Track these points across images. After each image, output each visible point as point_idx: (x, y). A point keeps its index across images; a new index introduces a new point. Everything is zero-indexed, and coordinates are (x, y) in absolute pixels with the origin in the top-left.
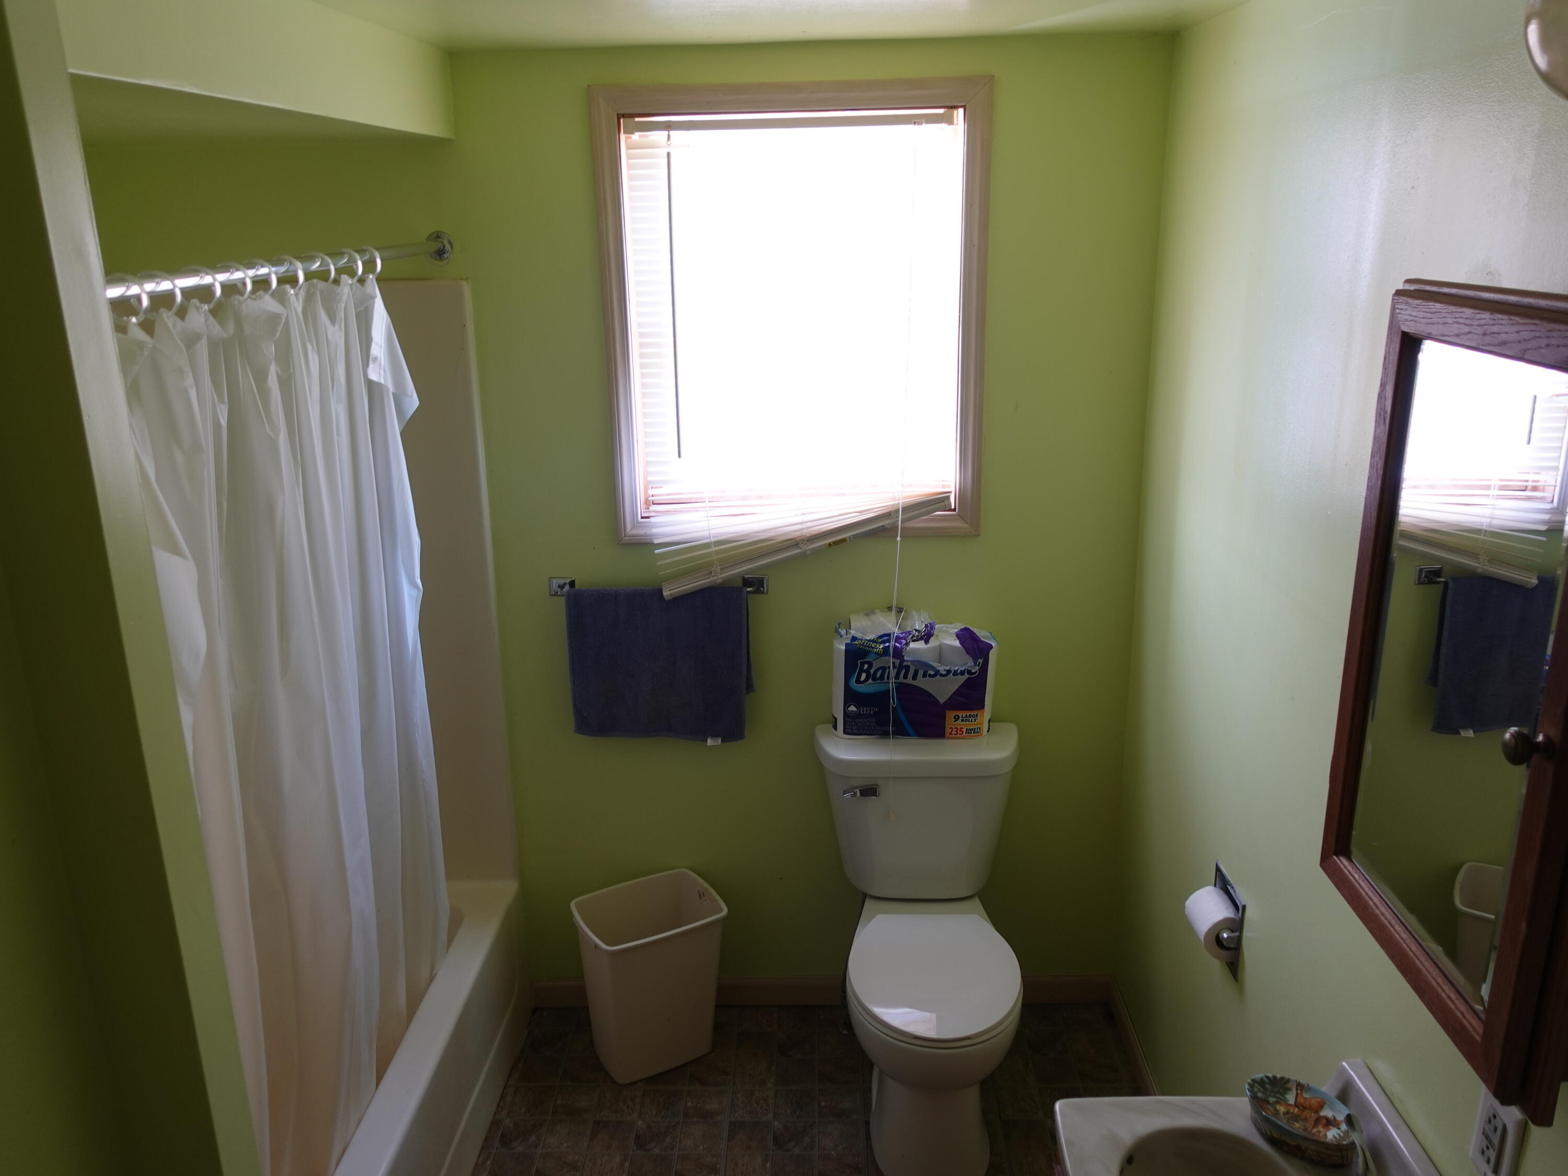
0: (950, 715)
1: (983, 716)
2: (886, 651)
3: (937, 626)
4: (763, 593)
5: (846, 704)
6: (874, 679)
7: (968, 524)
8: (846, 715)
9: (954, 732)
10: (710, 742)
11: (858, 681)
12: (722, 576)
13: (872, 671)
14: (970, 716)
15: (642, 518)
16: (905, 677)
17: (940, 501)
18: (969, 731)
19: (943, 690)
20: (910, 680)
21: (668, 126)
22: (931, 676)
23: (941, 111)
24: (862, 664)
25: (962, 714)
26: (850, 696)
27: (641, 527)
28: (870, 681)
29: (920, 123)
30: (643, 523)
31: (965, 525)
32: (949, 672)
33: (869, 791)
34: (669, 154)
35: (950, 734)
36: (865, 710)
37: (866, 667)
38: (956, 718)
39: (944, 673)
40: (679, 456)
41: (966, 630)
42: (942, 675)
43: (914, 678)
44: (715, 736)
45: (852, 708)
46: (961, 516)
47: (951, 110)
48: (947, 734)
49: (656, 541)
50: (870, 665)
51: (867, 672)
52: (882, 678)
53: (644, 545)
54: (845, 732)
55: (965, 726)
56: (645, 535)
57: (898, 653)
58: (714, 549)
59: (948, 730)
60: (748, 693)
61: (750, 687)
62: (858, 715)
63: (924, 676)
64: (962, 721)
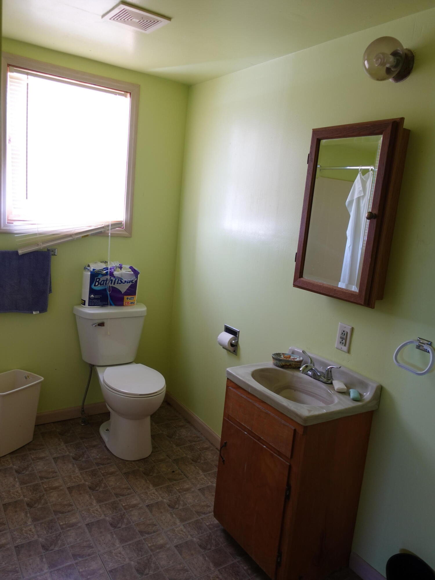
0: (125, 297)
1: (135, 298)
2: (106, 274)
3: (123, 266)
4: (55, 255)
5: (90, 294)
6: (101, 285)
7: (127, 232)
8: (90, 298)
9: (126, 304)
10: (34, 313)
11: (95, 285)
12: (43, 246)
13: (100, 282)
14: (132, 298)
15: (8, 223)
16: (111, 284)
17: (118, 224)
18: (131, 303)
19: (123, 288)
21: (27, 74)
22: (119, 283)
23: (123, 93)
24: (97, 279)
25: (129, 297)
26: (92, 291)
27: (7, 226)
28: (99, 285)
29: (116, 95)
30: (7, 225)
31: (127, 233)
32: (126, 281)
33: (102, 324)
34: (28, 84)
35: (125, 304)
36: (97, 297)
37: (98, 280)
38: (127, 299)
39: (124, 282)
40: (27, 198)
41: (131, 267)
42: (123, 283)
43: (114, 284)
44: (36, 310)
45: (92, 296)
46: (125, 230)
47: (126, 93)
48: (124, 305)
49: (16, 232)
50: (99, 279)
51: (98, 282)
52: (103, 284)
53: (8, 234)
54: (89, 305)
55: (130, 301)
56: (9, 230)
57: (112, 274)
58: (38, 236)
59: (124, 303)
60: (50, 293)
61: (50, 291)
62: (94, 299)
63: (117, 283)
64: (129, 299)
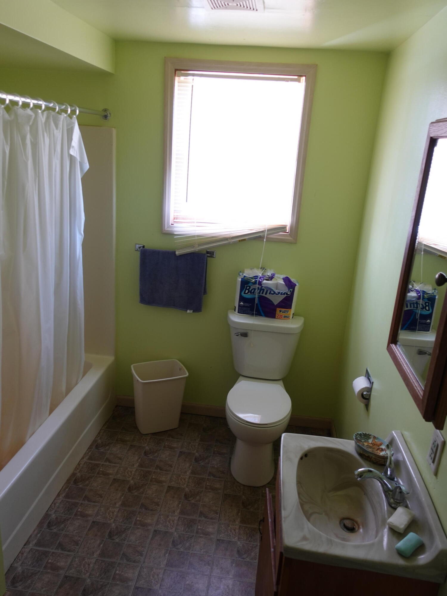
0: (278, 310)
1: (290, 311)
2: (255, 283)
3: (276, 275)
4: (214, 257)
5: (240, 301)
6: (251, 293)
7: (292, 237)
8: (239, 306)
9: (279, 316)
10: (188, 311)
11: (245, 293)
12: (198, 248)
13: (250, 290)
14: (286, 311)
15: (172, 224)
16: (263, 293)
17: (282, 228)
18: (285, 317)
19: (276, 300)
20: (264, 295)
21: (193, 75)
22: (272, 294)
23: (296, 77)
24: (247, 287)
25: (283, 310)
26: (242, 299)
27: (172, 228)
28: (249, 293)
29: (288, 81)
30: (170, 226)
31: (291, 239)
32: (279, 293)
33: (245, 335)
34: (192, 86)
35: (278, 317)
36: (246, 305)
37: (248, 288)
38: (280, 311)
39: (277, 293)
40: (187, 202)
41: (287, 277)
42: (276, 294)
43: (266, 294)
44: (190, 309)
45: (242, 303)
46: (290, 235)
47: (300, 77)
48: (276, 317)
49: (175, 233)
50: (250, 287)
51: (248, 290)
52: (254, 293)
53: (170, 234)
54: (238, 312)
55: (284, 314)
56: (172, 231)
57: (260, 283)
58: (196, 238)
59: (277, 316)
60: (204, 295)
61: (205, 292)
62: (244, 306)
63: (270, 293)
64: (283, 312)
